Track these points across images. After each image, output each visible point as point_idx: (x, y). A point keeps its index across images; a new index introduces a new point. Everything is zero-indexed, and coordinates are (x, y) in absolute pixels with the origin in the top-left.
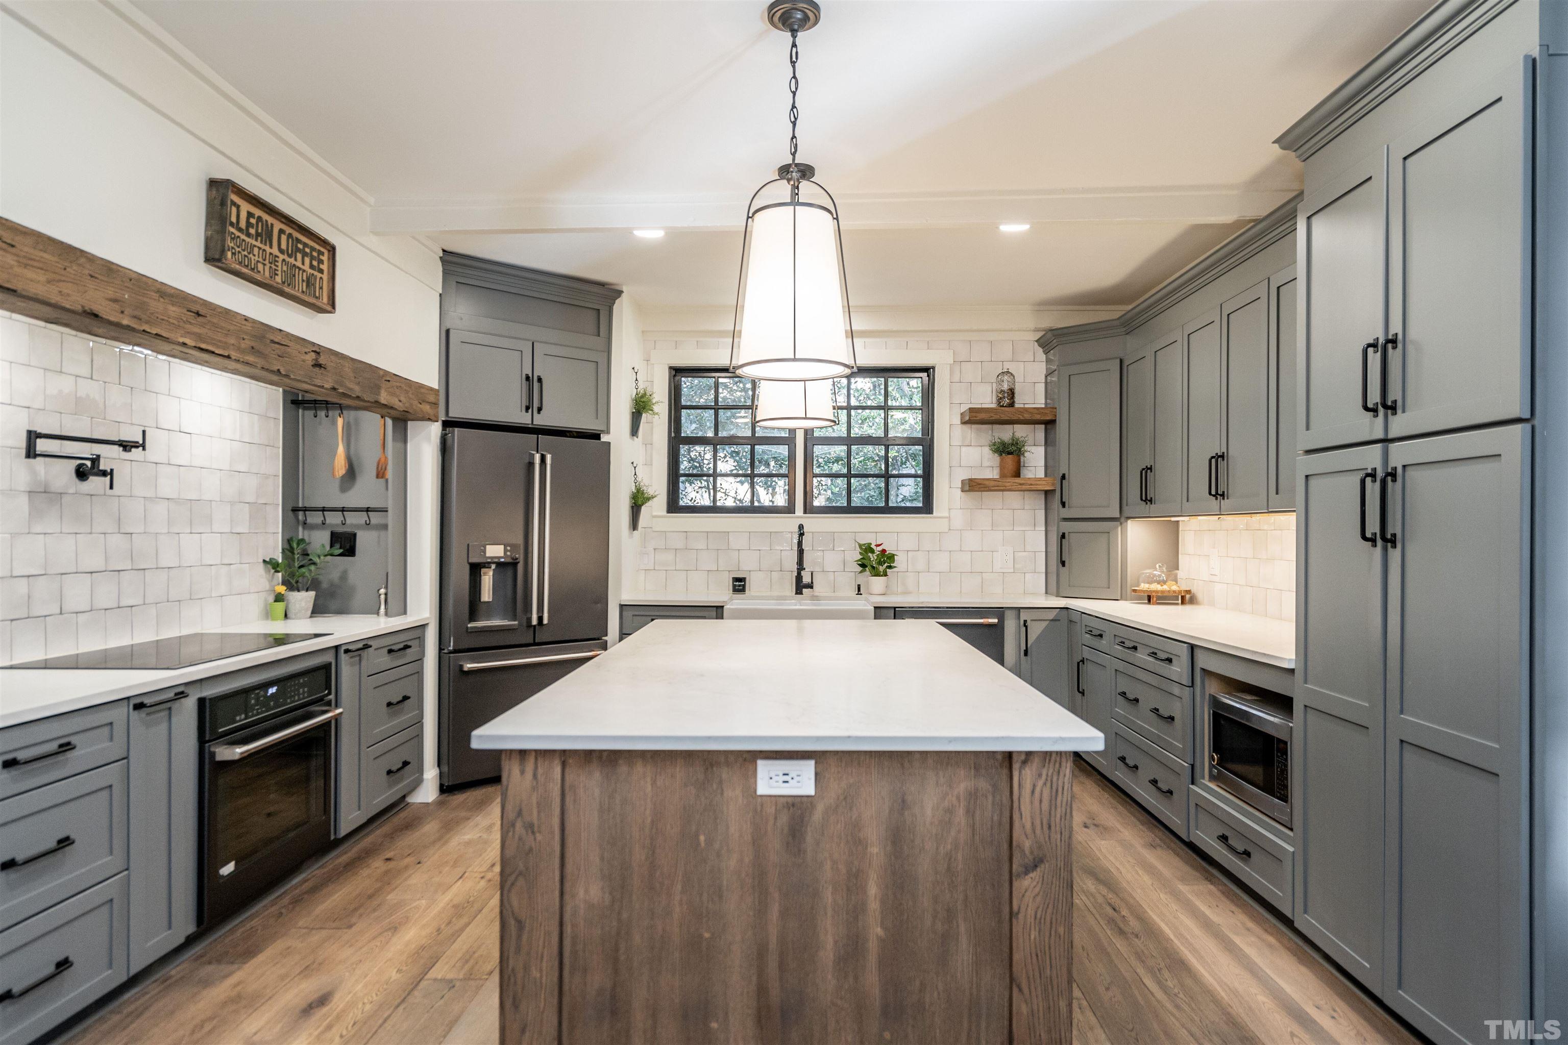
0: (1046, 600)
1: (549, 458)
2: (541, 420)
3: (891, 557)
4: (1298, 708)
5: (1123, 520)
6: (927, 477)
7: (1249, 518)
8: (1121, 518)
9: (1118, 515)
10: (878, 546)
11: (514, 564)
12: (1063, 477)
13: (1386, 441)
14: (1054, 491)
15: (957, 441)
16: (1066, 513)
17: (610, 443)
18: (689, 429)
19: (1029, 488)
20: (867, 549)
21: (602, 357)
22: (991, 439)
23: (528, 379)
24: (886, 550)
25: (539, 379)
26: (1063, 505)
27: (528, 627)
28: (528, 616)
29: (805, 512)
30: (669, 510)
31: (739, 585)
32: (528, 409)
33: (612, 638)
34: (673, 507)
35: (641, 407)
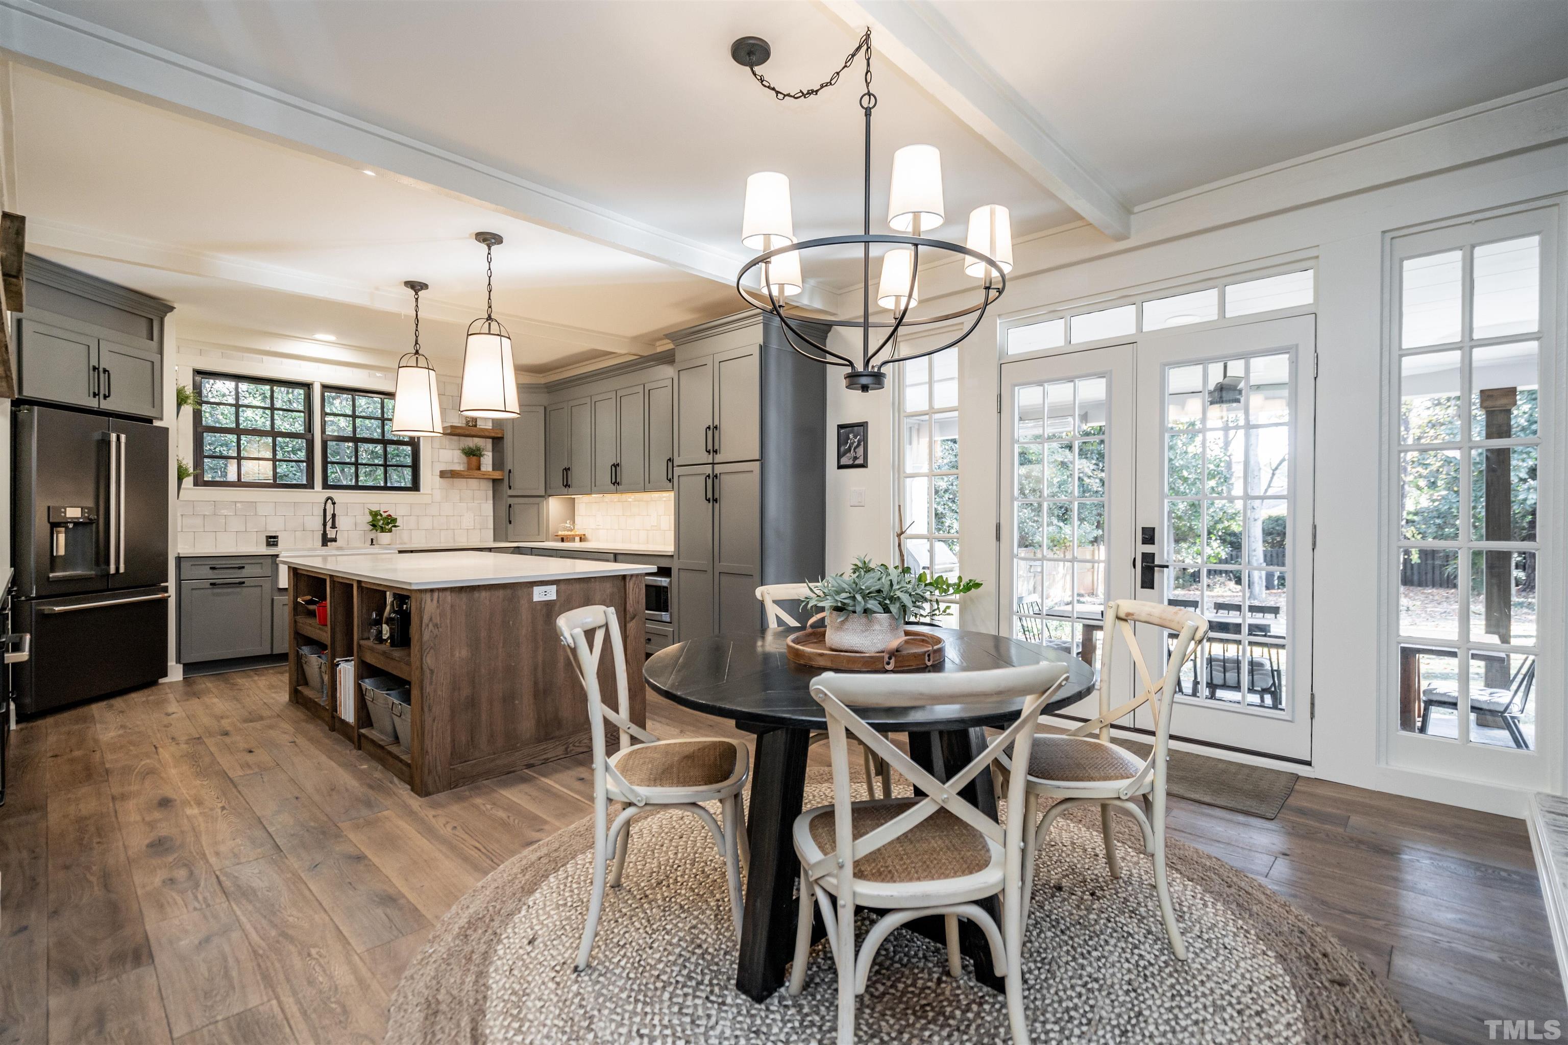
0: (493, 542)
1: (123, 437)
2: (106, 405)
3: (395, 520)
4: (674, 572)
5: (546, 496)
6: (415, 467)
8: (547, 494)
9: (543, 494)
10: (385, 512)
11: (90, 523)
12: (510, 471)
13: (713, 464)
14: (502, 480)
15: (437, 446)
16: (510, 492)
17: (167, 429)
18: (207, 420)
19: (484, 477)
20: (375, 514)
21: (156, 358)
22: (462, 446)
23: (94, 368)
24: (390, 515)
25: (105, 371)
26: (510, 488)
27: (102, 576)
28: (103, 567)
29: (323, 488)
30: (196, 484)
31: (272, 541)
32: (95, 395)
33: (171, 584)
34: (199, 482)
35: (181, 400)
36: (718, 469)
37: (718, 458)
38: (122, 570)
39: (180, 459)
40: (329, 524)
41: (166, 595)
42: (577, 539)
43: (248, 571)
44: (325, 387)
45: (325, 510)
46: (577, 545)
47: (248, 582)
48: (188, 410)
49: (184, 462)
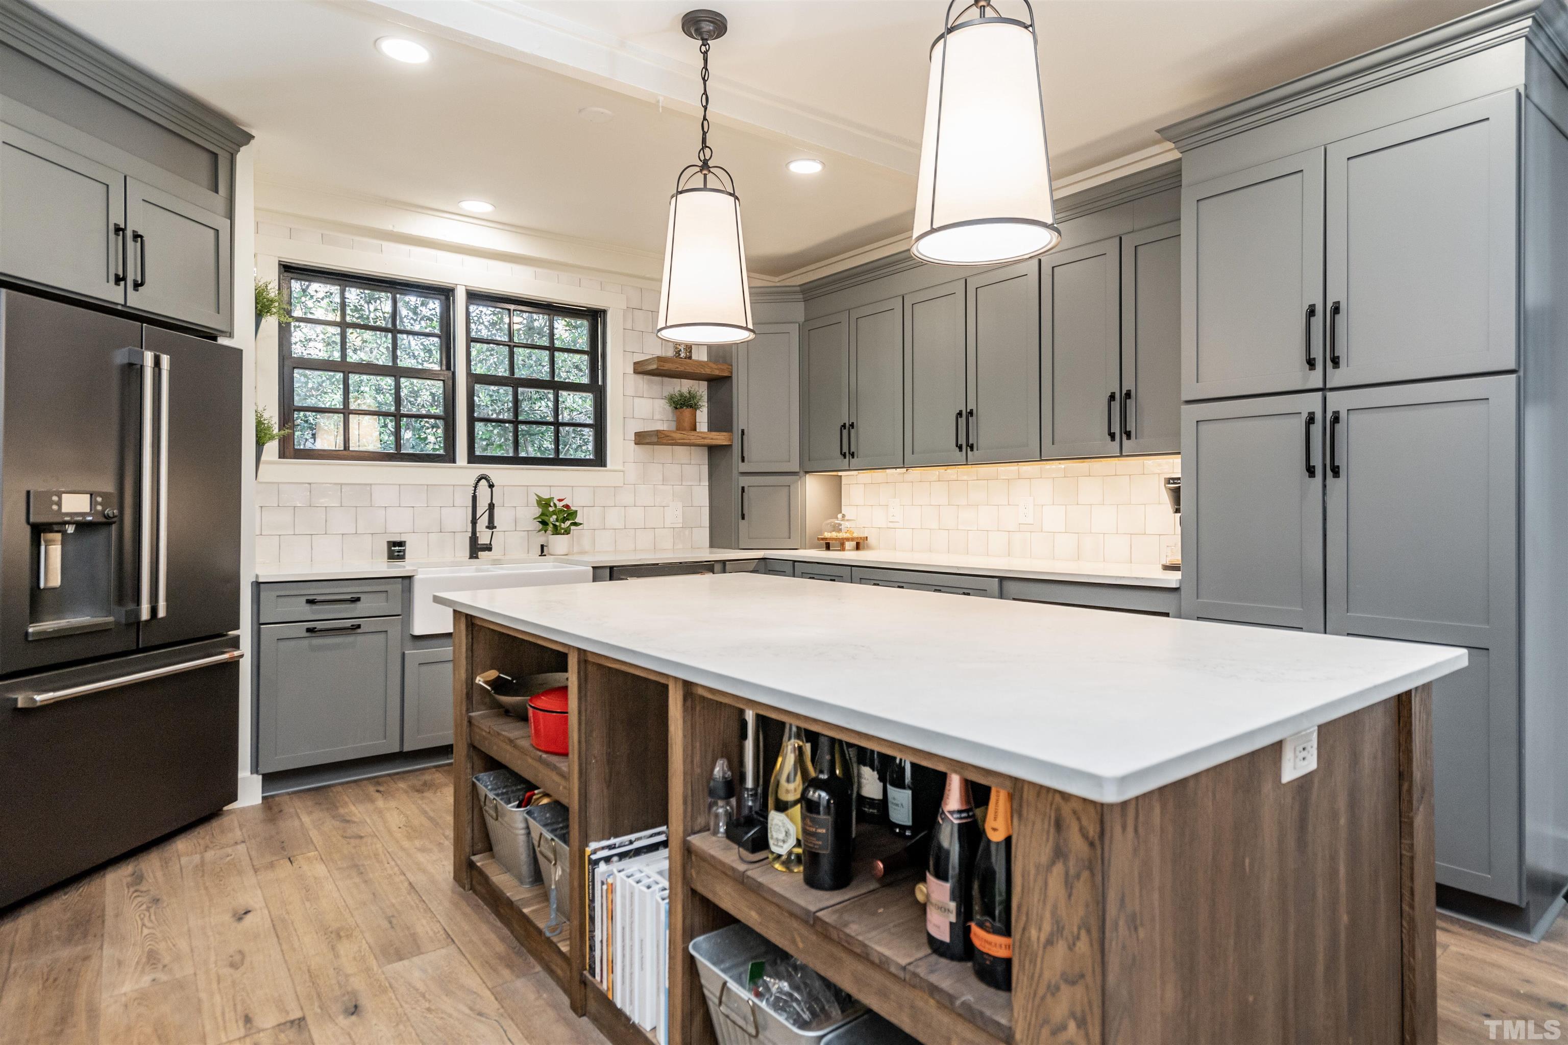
0: (711, 553)
1: (165, 360)
2: (137, 301)
3: (574, 513)
5: (802, 473)
6: (599, 426)
7: (943, 471)
8: (803, 470)
9: (797, 469)
10: (560, 500)
11: (106, 523)
12: (743, 431)
13: (1325, 389)
14: (728, 446)
15: (630, 391)
16: (744, 467)
17: (240, 352)
18: (299, 346)
19: (697, 442)
20: (545, 504)
21: (222, 224)
22: (666, 394)
23: (118, 229)
24: (567, 506)
25: (137, 236)
26: (743, 460)
27: (128, 625)
28: (131, 606)
29: (469, 462)
30: (282, 455)
31: (396, 550)
32: (118, 280)
33: (245, 632)
34: (288, 450)
35: (262, 308)
36: (1337, 402)
37: (1337, 378)
38: (162, 613)
39: (260, 409)
40: (483, 522)
41: (236, 653)
42: (849, 545)
43: (365, 607)
44: (474, 296)
45: (474, 498)
46: (849, 556)
47: (366, 625)
48: (271, 323)
49: (266, 415)
